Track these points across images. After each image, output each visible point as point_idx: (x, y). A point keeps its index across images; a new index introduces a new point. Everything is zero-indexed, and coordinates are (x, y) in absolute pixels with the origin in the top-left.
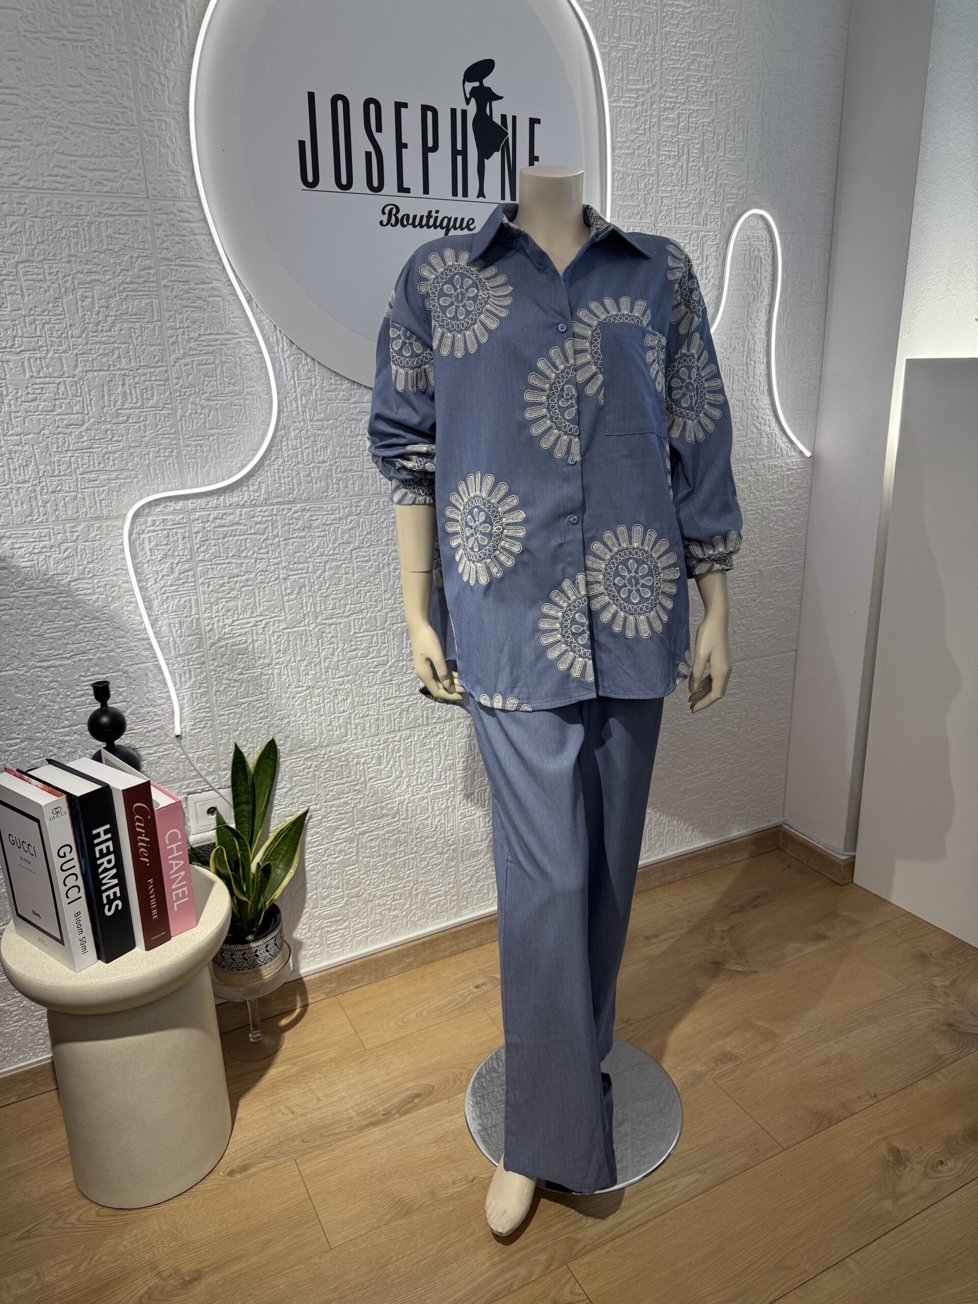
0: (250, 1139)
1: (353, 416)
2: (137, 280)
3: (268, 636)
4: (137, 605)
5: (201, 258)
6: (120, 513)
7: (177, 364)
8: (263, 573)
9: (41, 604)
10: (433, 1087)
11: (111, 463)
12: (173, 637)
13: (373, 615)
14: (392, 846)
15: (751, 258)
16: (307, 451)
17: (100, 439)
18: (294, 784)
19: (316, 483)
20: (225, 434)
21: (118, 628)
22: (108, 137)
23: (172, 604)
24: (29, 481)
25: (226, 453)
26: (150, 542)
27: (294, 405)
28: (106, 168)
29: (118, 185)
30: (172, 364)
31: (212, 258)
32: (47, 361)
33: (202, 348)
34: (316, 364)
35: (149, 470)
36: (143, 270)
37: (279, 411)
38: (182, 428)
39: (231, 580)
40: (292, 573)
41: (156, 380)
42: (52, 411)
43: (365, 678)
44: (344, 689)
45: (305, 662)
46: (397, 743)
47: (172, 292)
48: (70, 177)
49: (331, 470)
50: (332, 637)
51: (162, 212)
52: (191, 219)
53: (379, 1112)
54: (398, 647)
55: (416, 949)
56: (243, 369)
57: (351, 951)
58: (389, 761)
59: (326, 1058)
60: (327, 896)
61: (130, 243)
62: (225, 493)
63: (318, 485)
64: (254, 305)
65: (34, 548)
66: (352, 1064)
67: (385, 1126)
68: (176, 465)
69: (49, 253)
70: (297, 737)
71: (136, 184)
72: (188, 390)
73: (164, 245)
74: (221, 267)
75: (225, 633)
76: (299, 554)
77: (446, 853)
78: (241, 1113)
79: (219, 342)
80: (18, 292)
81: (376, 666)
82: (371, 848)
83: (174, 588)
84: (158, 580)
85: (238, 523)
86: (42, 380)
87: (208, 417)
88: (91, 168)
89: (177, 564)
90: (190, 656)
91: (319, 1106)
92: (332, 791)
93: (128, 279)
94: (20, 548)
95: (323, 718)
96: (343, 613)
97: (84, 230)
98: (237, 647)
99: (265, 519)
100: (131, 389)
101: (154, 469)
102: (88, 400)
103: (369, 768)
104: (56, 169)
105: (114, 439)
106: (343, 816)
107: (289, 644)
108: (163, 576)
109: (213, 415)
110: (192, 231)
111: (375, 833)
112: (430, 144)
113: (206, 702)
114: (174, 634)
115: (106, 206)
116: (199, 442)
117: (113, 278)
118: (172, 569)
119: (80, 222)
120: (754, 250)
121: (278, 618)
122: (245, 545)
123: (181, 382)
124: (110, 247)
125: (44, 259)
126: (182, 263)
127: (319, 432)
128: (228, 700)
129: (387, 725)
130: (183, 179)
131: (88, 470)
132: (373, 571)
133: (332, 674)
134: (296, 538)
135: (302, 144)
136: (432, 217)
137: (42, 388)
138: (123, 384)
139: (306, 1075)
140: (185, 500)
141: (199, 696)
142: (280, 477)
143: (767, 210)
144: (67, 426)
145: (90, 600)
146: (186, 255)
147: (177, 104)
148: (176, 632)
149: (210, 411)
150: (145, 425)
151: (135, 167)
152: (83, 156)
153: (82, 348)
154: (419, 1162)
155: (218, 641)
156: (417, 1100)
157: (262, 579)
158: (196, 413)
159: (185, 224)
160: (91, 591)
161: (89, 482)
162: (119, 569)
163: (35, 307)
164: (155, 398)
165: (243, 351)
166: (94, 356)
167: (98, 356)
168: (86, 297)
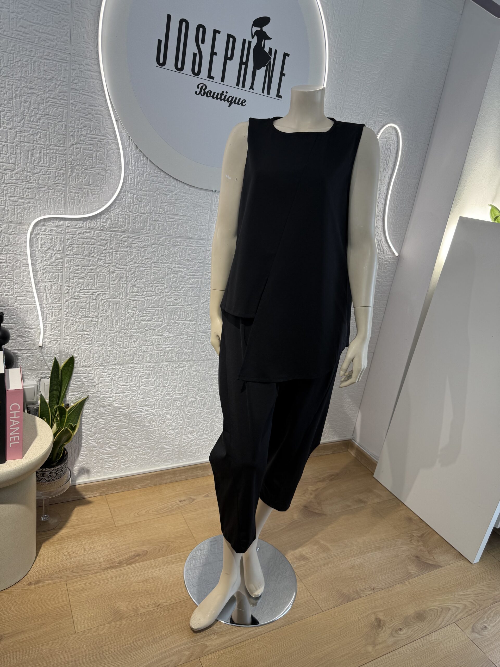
0: (44, 567)
1: (164, 192)
2: (57, 97)
3: (98, 301)
4: (29, 273)
5: (94, 92)
6: (27, 222)
7: (72, 147)
8: (101, 267)
10: (147, 552)
11: (27, 194)
12: (46, 293)
13: (158, 299)
14: (148, 422)
15: (386, 148)
16: (136, 206)
17: (22, 180)
18: (100, 382)
19: (138, 224)
20: (92, 189)
21: (16, 283)
22: (53, 16)
23: (48, 275)
25: (91, 200)
26: (42, 240)
27: (133, 180)
28: (49, 33)
29: (54, 43)
30: (69, 147)
31: (100, 93)
33: (87, 141)
34: (148, 161)
35: (47, 201)
36: (61, 92)
37: (124, 182)
38: (69, 182)
39: (83, 268)
40: (117, 270)
41: (59, 154)
43: (148, 332)
44: (136, 336)
45: (117, 318)
46: (160, 368)
47: (75, 107)
48: (28, 34)
49: (147, 218)
50: (134, 307)
51: (76, 63)
52: (93, 70)
53: (116, 561)
54: (168, 318)
55: (152, 477)
56: (107, 156)
57: (116, 473)
58: (154, 377)
59: (94, 528)
60: (109, 443)
61: (56, 76)
62: (87, 221)
63: (139, 225)
64: (120, 124)
66: (107, 533)
67: (118, 569)
68: (63, 201)
69: (9, 73)
70: (106, 357)
71: (64, 45)
72: (76, 162)
73: (75, 81)
74: (105, 99)
75: (75, 296)
76: (122, 260)
77: (177, 429)
78: (42, 551)
79: (97, 140)
81: (155, 326)
82: (137, 421)
83: (51, 267)
84: (43, 261)
85: (92, 238)
87: (85, 179)
88: (40, 31)
89: (55, 254)
90: (54, 305)
91: (85, 553)
92: (120, 388)
93: (52, 96)
95: (121, 349)
96: (141, 295)
97: (31, 64)
98: (80, 304)
99: (107, 238)
100: (44, 156)
101: (50, 201)
102: (19, 157)
103: (142, 379)
104: (21, 28)
105: (30, 181)
106: (124, 402)
107: (109, 307)
108: (46, 259)
109: (88, 178)
110: (91, 77)
111: (140, 414)
112: (229, 55)
113: (59, 331)
114: (47, 292)
115: (46, 54)
116: (78, 191)
117: (44, 93)
118: (51, 256)
119: (30, 60)
120: (388, 145)
121: (105, 293)
122: (94, 251)
123: (73, 157)
124: (45, 77)
125: (6, 76)
126: (83, 93)
127: (144, 197)
128: (71, 331)
129: (156, 358)
130: (91, 47)
131: (13, 195)
132: (161, 277)
133: (131, 327)
134: (123, 251)
135: (160, 42)
136: (223, 95)
138: (40, 153)
139: (81, 535)
140: (64, 221)
141: (55, 327)
142: (118, 218)
143: (398, 125)
144: (5, 169)
145: (3, 266)
146: (86, 89)
147: (94, 6)
149: (86, 176)
150: (49, 177)
151: (65, 36)
152: (37, 24)
153: (20, 129)
154: (132, 592)
155: (71, 299)
156: (137, 558)
157: (100, 270)
158: (78, 175)
159: (89, 72)
160: (4, 261)
161: (13, 202)
162: (22, 252)
164: (57, 163)
165: (110, 147)
166: (26, 134)
167: (28, 135)
168: (27, 101)
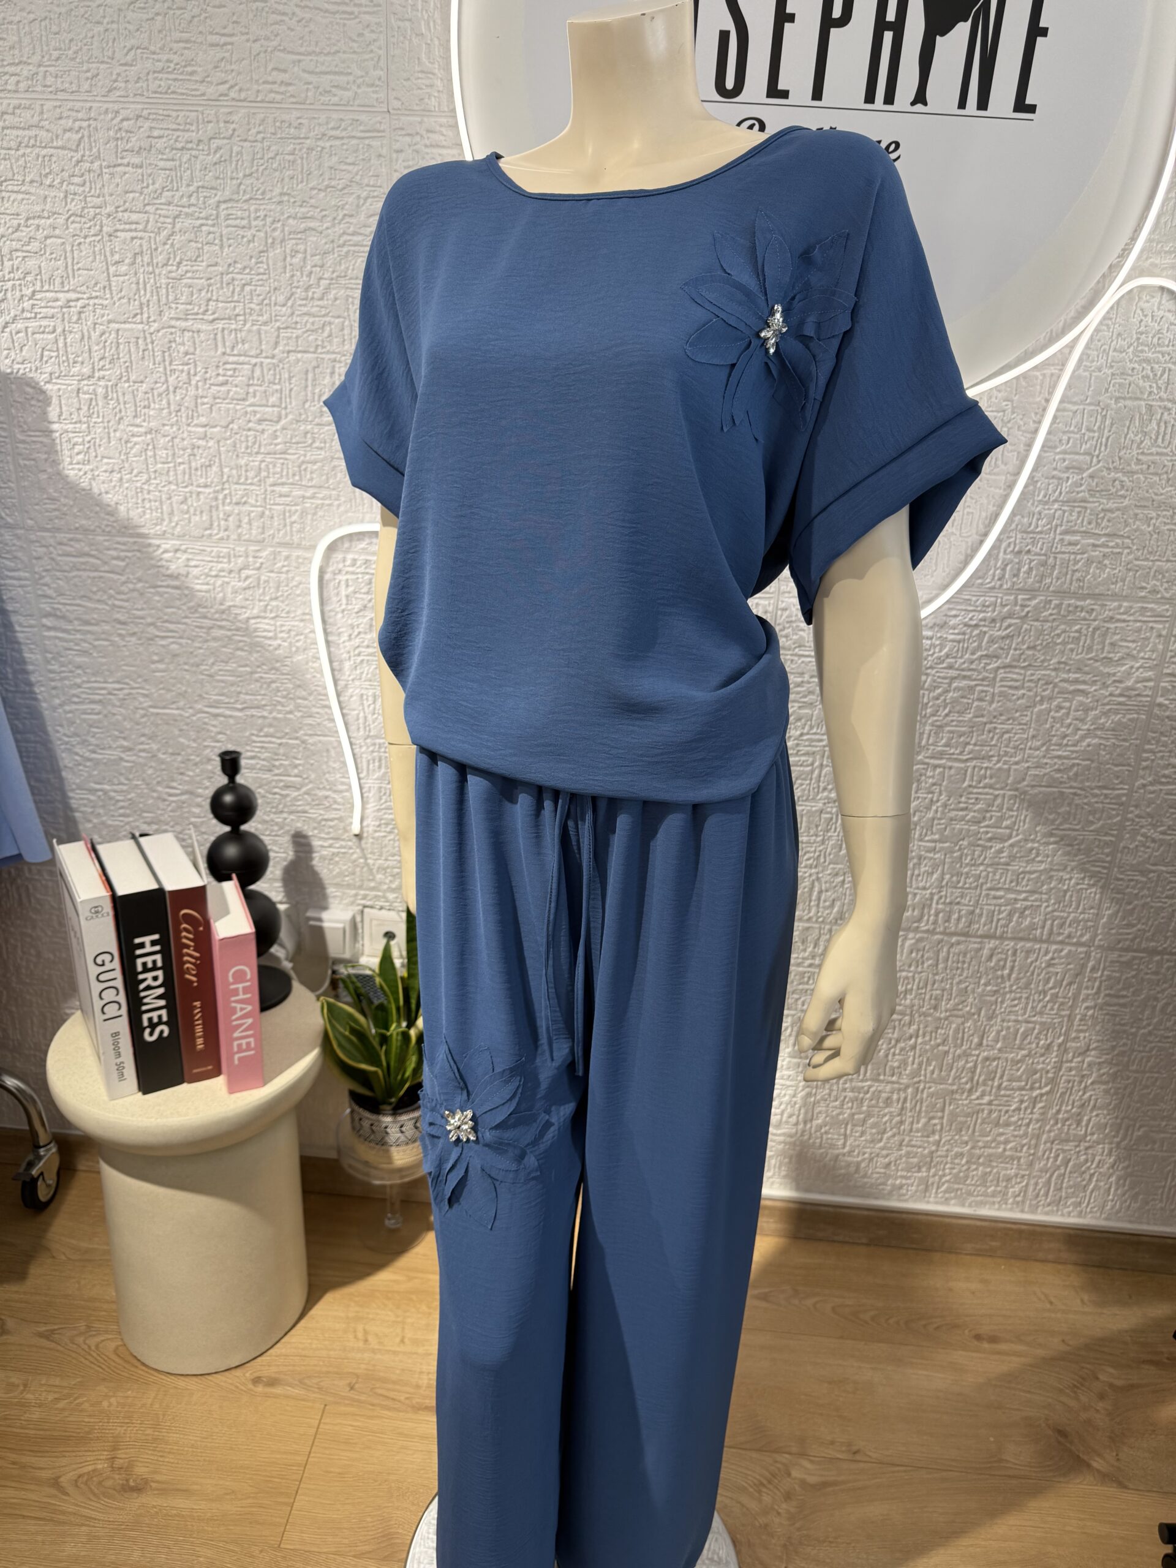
2: (362, 231)
6: (312, 543)
9: (215, 639)
11: (309, 476)
17: (298, 443)
21: (299, 686)
22: (344, 25)
23: (368, 669)
24: (210, 486)
26: (347, 586)
28: (337, 69)
29: (349, 94)
32: (243, 334)
42: (244, 400)
48: (290, 84)
51: (403, 132)
52: (444, 143)
61: (359, 177)
65: (211, 570)
69: (257, 190)
71: (373, 92)
80: (217, 241)
84: (352, 635)
86: (235, 359)
88: (317, 70)
93: (352, 229)
94: (196, 566)
97: (302, 158)
102: (287, 390)
104: (275, 73)
105: (315, 446)
108: (359, 633)
112: (837, 13)
114: (366, 708)
115: (330, 126)
117: (333, 226)
119: (298, 147)
124: (333, 183)
125: (251, 199)
130: (439, 83)
131: (280, 481)
137: (235, 369)
138: (332, 373)
144: (260, 421)
145: (271, 645)
148: (369, 706)
151: (375, 68)
152: (309, 54)
153: (286, 321)
159: (436, 151)
161: (281, 496)
162: (306, 614)
163: (235, 262)
166: (300, 332)
167: (304, 332)
168: (297, 252)
